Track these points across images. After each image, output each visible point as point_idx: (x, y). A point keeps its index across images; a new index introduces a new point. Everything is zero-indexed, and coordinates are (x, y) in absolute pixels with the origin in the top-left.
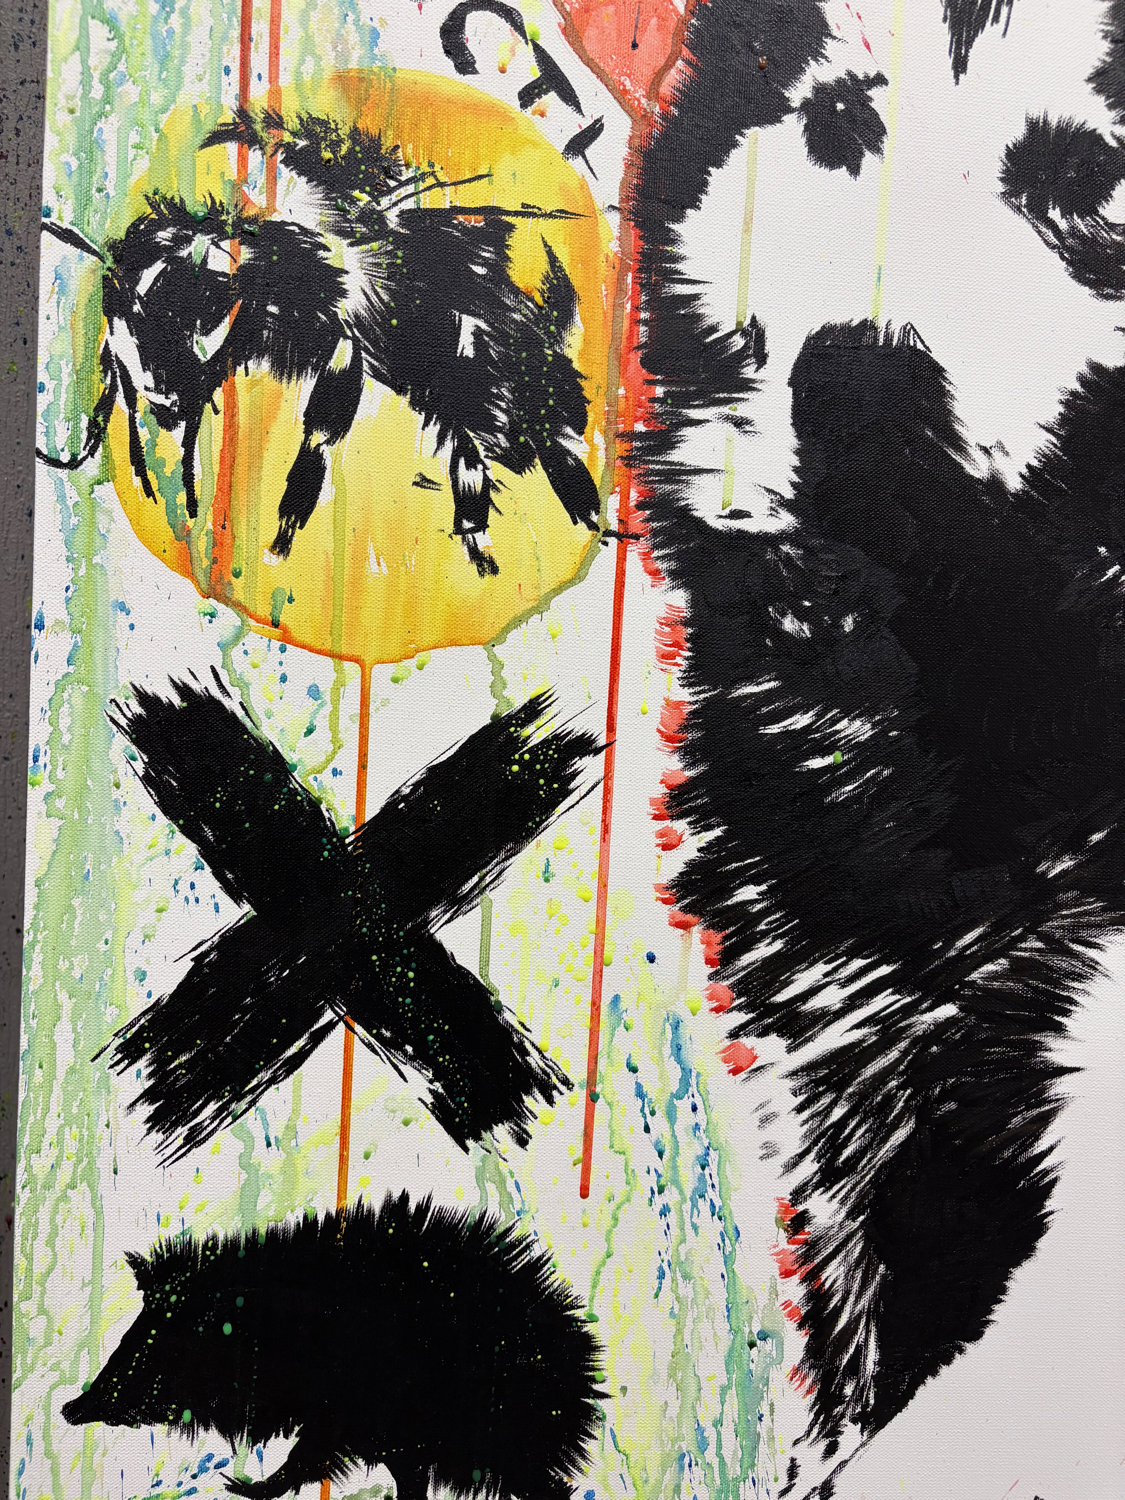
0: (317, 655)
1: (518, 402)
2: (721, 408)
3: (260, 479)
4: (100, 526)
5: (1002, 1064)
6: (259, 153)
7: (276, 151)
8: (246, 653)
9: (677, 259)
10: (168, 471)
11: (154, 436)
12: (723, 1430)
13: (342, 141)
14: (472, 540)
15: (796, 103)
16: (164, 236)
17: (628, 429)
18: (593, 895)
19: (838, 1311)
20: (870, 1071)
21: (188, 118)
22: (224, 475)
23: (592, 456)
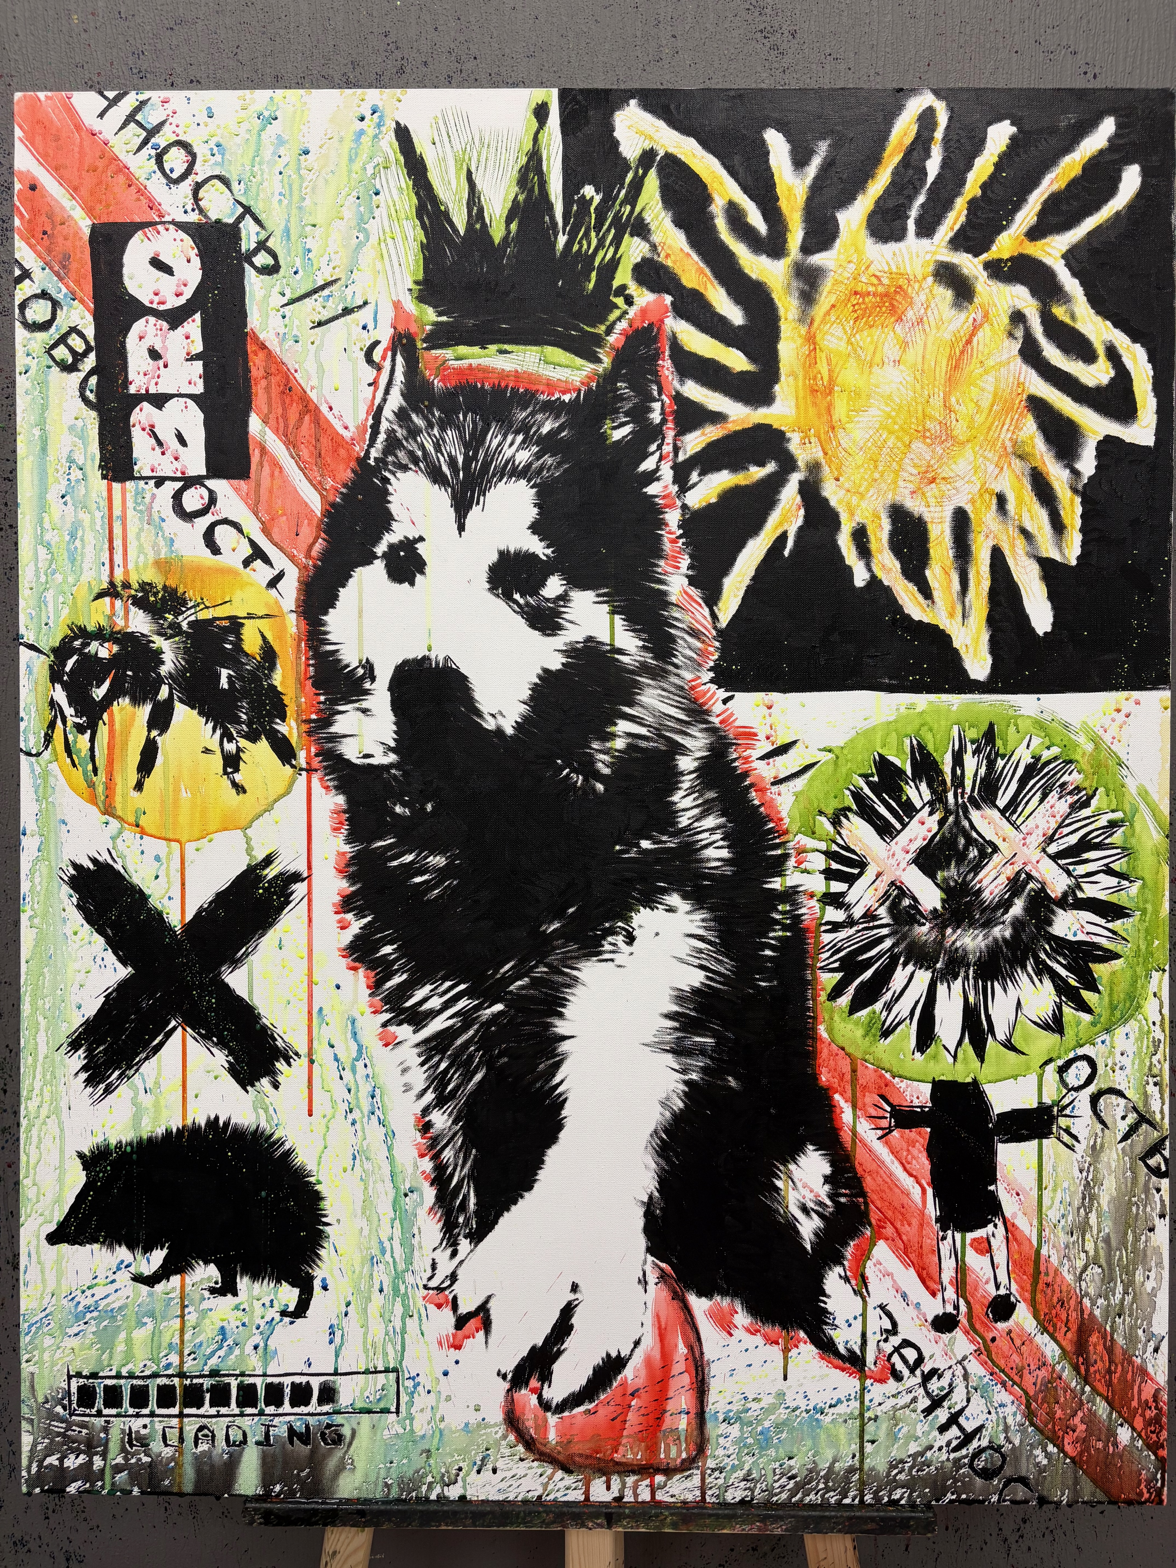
0: (158, 840)
1: (252, 708)
2: (354, 704)
3: (127, 755)
4: (51, 783)
5: (532, 1035)
7: (128, 600)
8: (124, 841)
9: (326, 633)
10: (83, 755)
11: (76, 738)
12: (393, 1243)
13: (158, 592)
14: (232, 777)
15: (380, 554)
16: (77, 643)
17: (308, 718)
18: (305, 955)
19: (452, 1175)
20: (459, 1042)
21: (86, 588)
22: (110, 755)
23: (290, 732)
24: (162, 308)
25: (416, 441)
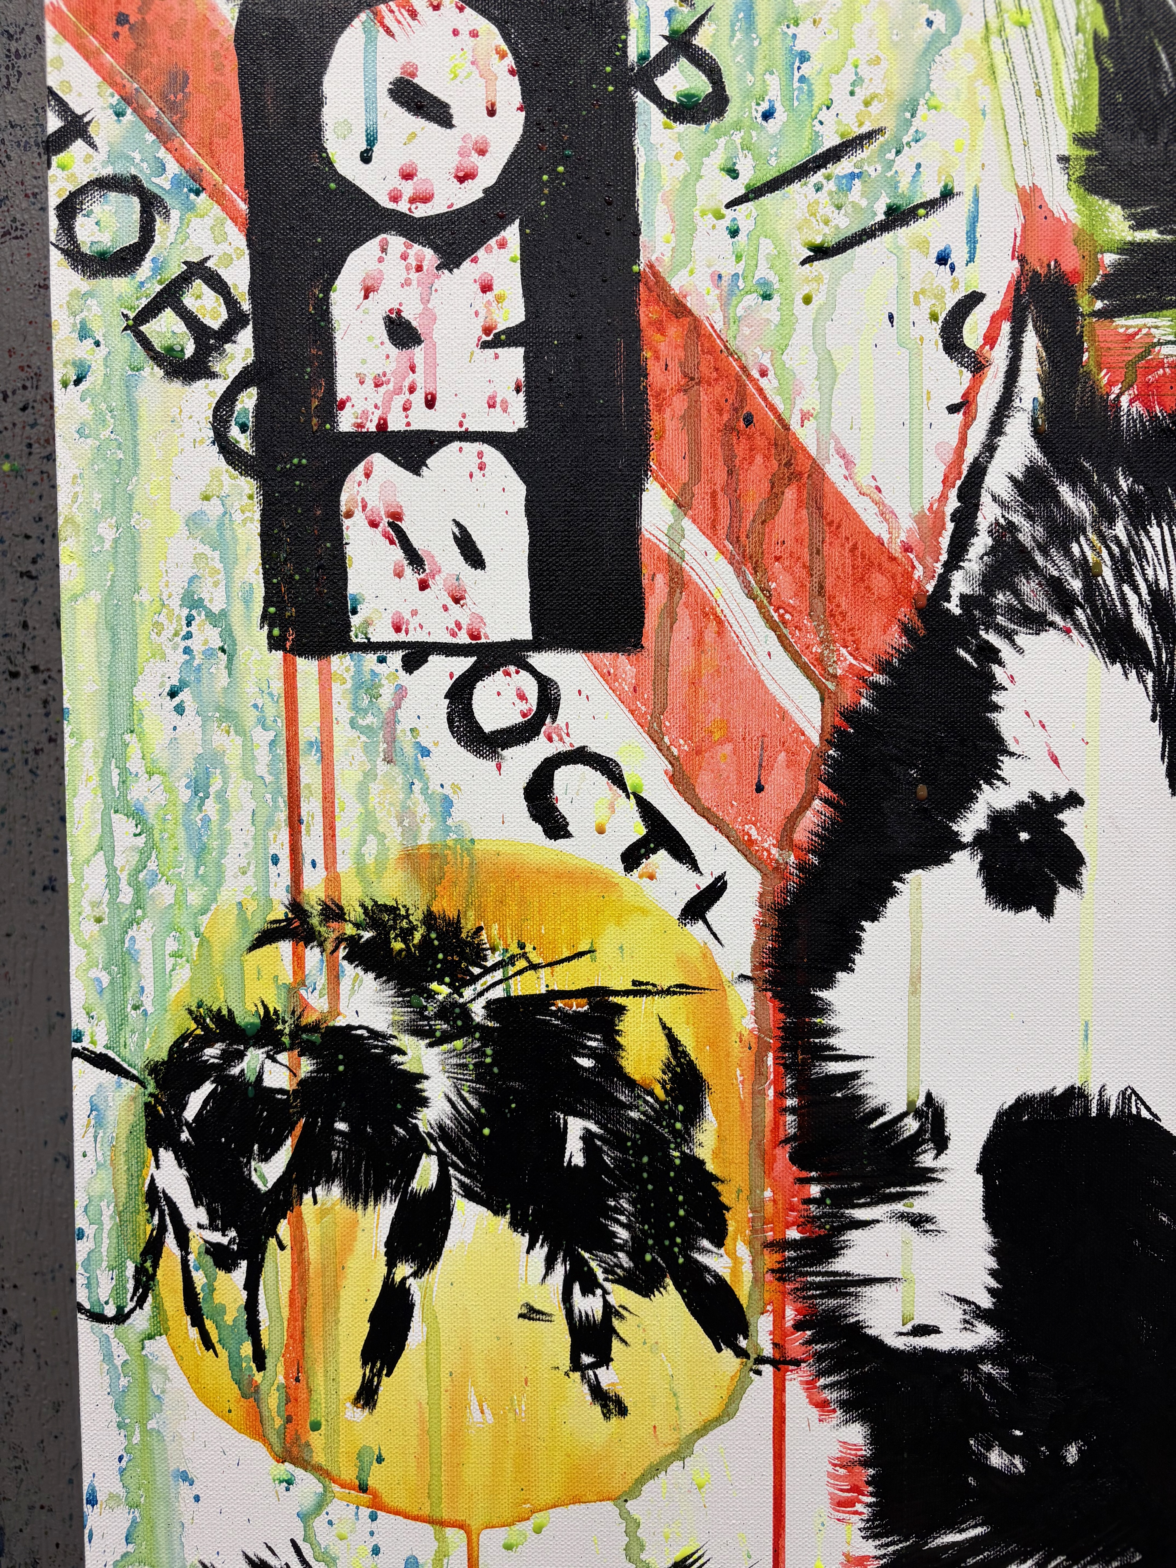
0: (413, 1522)
1: (642, 1215)
2: (894, 1205)
3: (337, 1322)
4: (154, 1386)
6: (317, 950)
7: (336, 948)
8: (330, 1523)
9: (829, 1032)
10: (229, 1319)
11: (211, 1279)
13: (414, 928)
14: (593, 1377)
15: (967, 837)
16: (212, 1053)
17: (779, 1237)
21: (232, 918)
22: (296, 1320)
23: (735, 1271)
24: (421, 211)
25: (1068, 554)
